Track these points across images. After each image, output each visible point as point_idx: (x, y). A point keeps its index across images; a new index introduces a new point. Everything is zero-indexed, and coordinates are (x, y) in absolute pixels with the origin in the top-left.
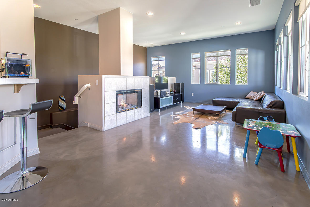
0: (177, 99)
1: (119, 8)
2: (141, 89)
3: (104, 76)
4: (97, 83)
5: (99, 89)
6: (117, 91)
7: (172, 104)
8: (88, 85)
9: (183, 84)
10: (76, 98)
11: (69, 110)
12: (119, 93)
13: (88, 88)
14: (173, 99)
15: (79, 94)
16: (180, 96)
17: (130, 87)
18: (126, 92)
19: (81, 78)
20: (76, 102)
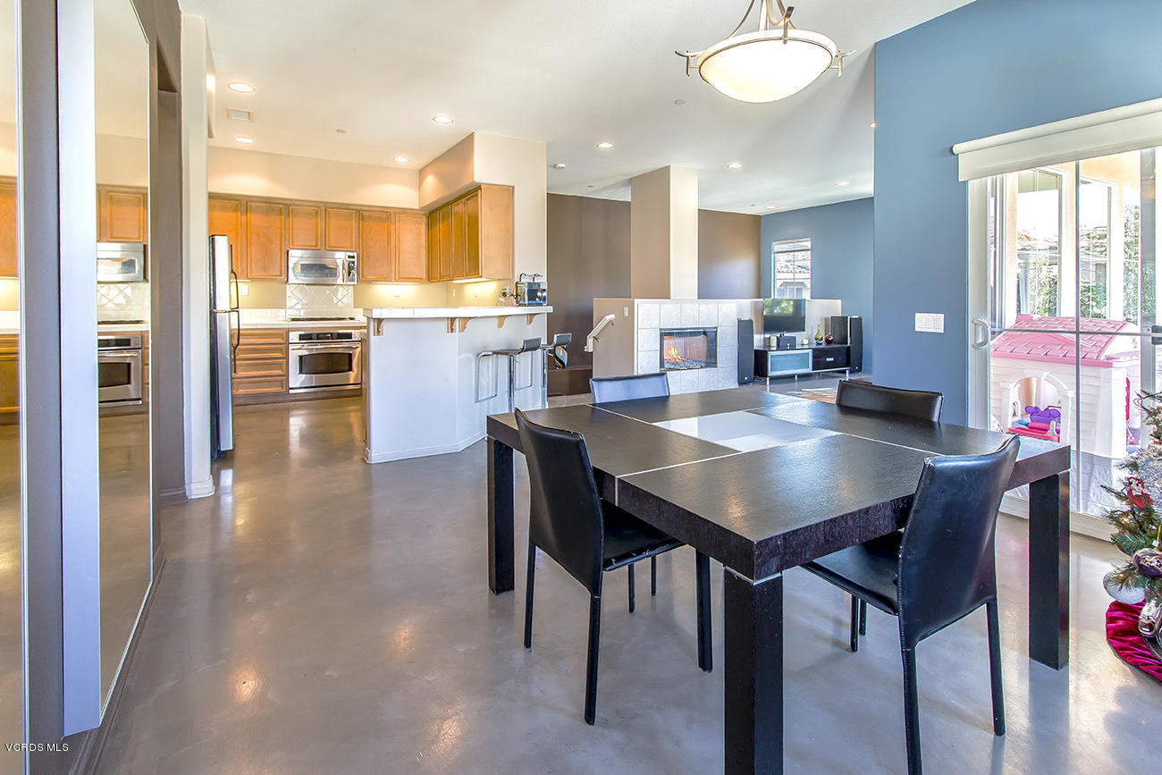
0: (828, 360)
1: (668, 168)
2: (716, 328)
3: (637, 301)
4: (626, 314)
5: (628, 325)
6: (660, 330)
7: (809, 370)
8: (611, 317)
9: (860, 319)
10: (590, 341)
11: (572, 368)
12: (665, 334)
13: (611, 323)
14: (814, 357)
15: (594, 333)
16: (845, 351)
17: (689, 324)
18: (681, 333)
19: (598, 305)
20: (589, 348)
